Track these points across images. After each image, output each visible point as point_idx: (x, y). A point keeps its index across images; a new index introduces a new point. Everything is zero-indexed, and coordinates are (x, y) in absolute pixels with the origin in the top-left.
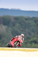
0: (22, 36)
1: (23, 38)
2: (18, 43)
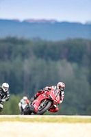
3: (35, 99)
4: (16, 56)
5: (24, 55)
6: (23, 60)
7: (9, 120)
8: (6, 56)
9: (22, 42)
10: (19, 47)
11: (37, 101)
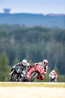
0: (45, 63)
1: (47, 67)
2: (37, 74)
3: (28, 71)
4: (41, 40)
5: (47, 39)
6: (46, 43)
7: (36, 86)
8: (34, 40)
9: (46, 30)
10: (43, 33)
11: (29, 73)
